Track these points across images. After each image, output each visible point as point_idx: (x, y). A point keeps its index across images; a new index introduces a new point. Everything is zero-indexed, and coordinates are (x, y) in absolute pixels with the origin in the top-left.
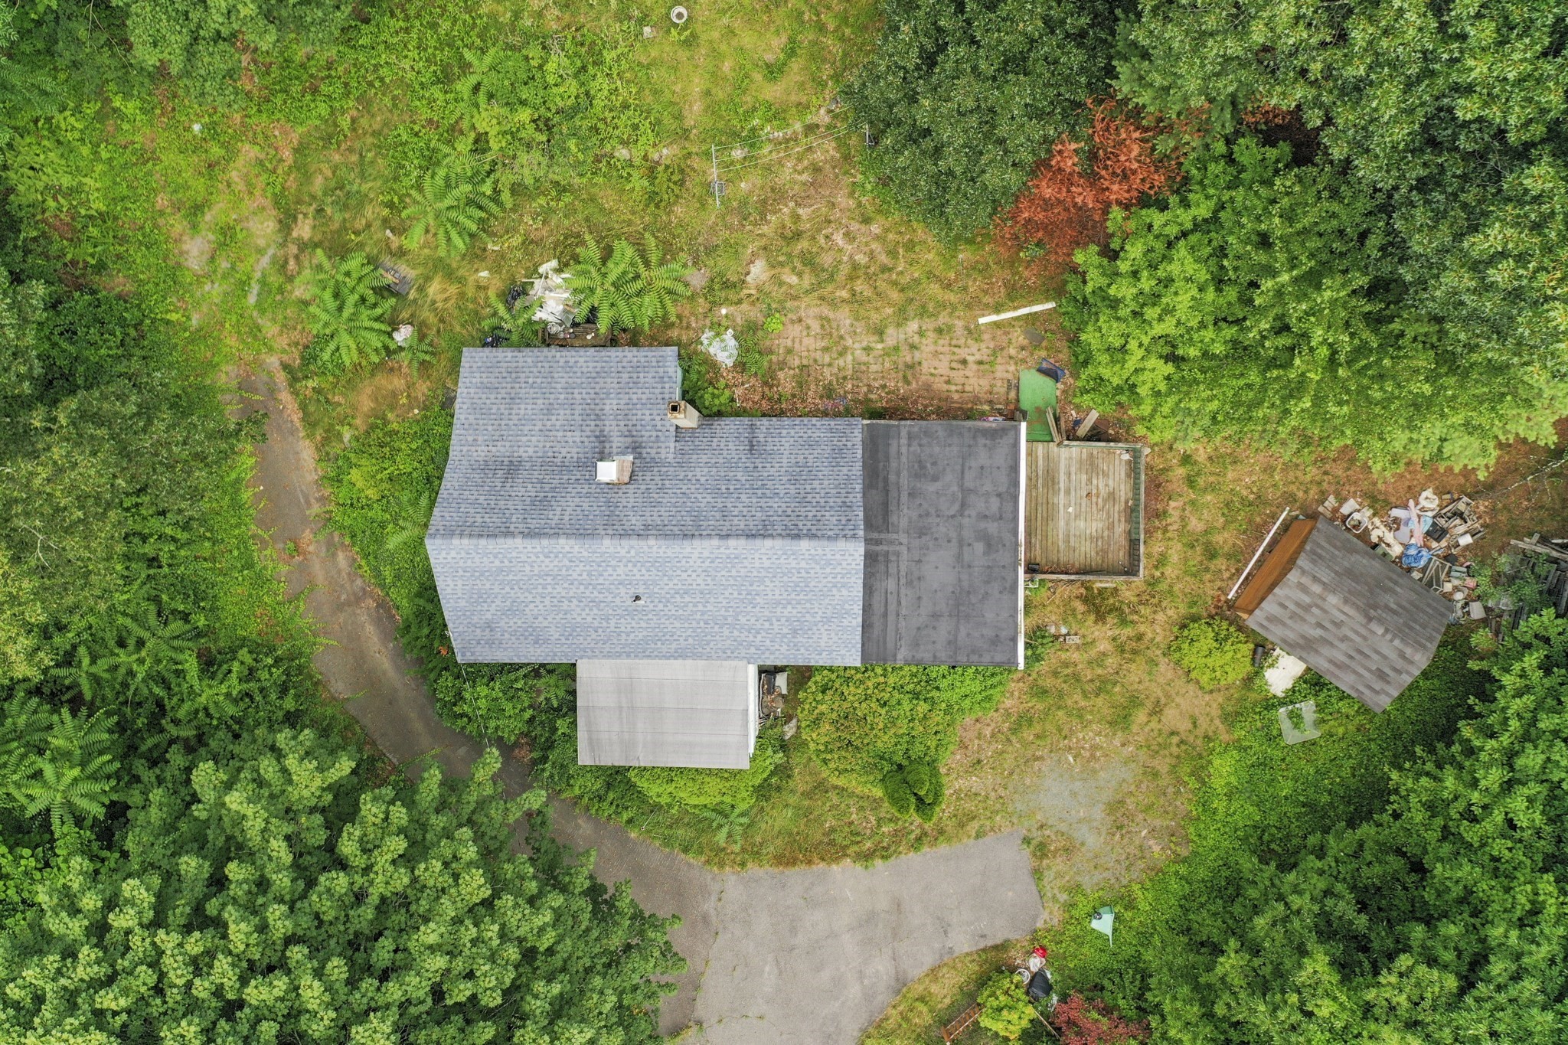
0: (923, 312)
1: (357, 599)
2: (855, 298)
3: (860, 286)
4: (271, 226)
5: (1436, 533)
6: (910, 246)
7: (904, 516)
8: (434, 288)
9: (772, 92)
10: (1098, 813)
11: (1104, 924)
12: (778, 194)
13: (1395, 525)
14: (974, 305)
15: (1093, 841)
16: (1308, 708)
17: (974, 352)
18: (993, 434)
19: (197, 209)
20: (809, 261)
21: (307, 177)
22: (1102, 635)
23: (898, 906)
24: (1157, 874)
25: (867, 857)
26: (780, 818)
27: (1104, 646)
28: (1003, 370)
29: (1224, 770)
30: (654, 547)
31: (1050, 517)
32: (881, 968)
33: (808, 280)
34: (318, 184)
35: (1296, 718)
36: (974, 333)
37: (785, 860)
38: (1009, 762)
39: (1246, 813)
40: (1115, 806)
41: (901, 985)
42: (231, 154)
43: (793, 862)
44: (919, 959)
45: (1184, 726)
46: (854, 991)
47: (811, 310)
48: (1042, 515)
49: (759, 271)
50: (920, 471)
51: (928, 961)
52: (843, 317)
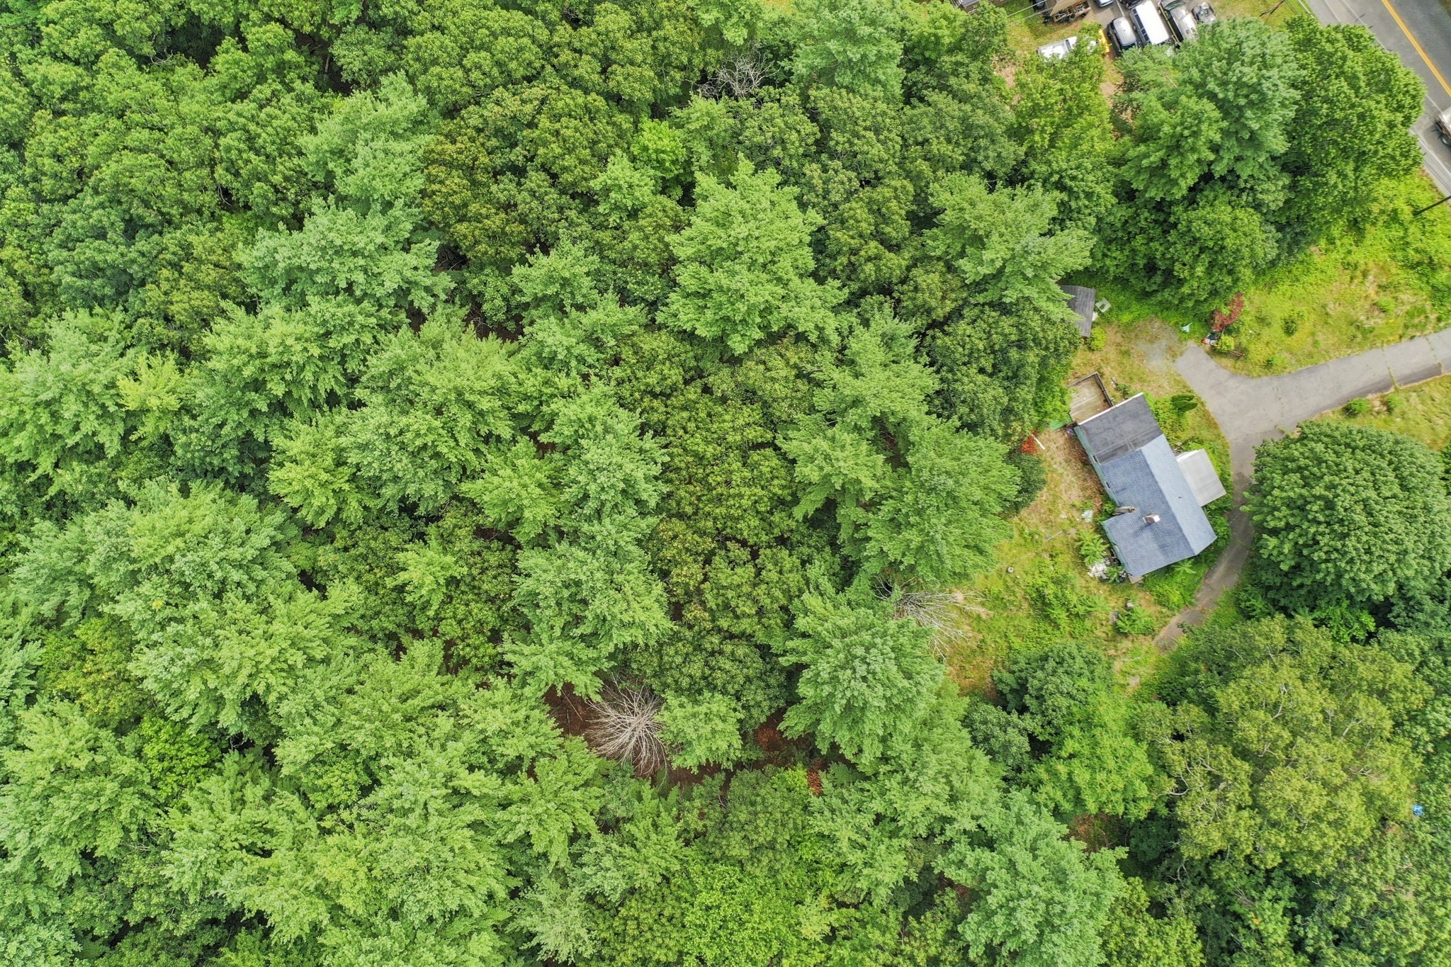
0: (1050, 465)
2: (1057, 486)
3: (1052, 486)
4: (1116, 663)
7: (1120, 442)
8: (1113, 603)
10: (1155, 345)
11: (1187, 328)
12: (1041, 520)
15: (1164, 343)
17: (1053, 447)
20: (1054, 503)
22: (1107, 371)
23: (1211, 387)
24: (1164, 320)
25: (1203, 404)
26: (1205, 434)
27: (1109, 369)
28: (1054, 436)
29: (1126, 318)
32: (1232, 383)
33: (1058, 501)
35: (1102, 307)
36: (1048, 449)
37: (1215, 426)
39: (1135, 307)
40: (1151, 342)
41: (1234, 375)
43: (1215, 423)
44: (1223, 374)
45: (1119, 335)
47: (1065, 497)
49: (1064, 515)
50: (1106, 444)
51: (1223, 371)
52: (1062, 486)
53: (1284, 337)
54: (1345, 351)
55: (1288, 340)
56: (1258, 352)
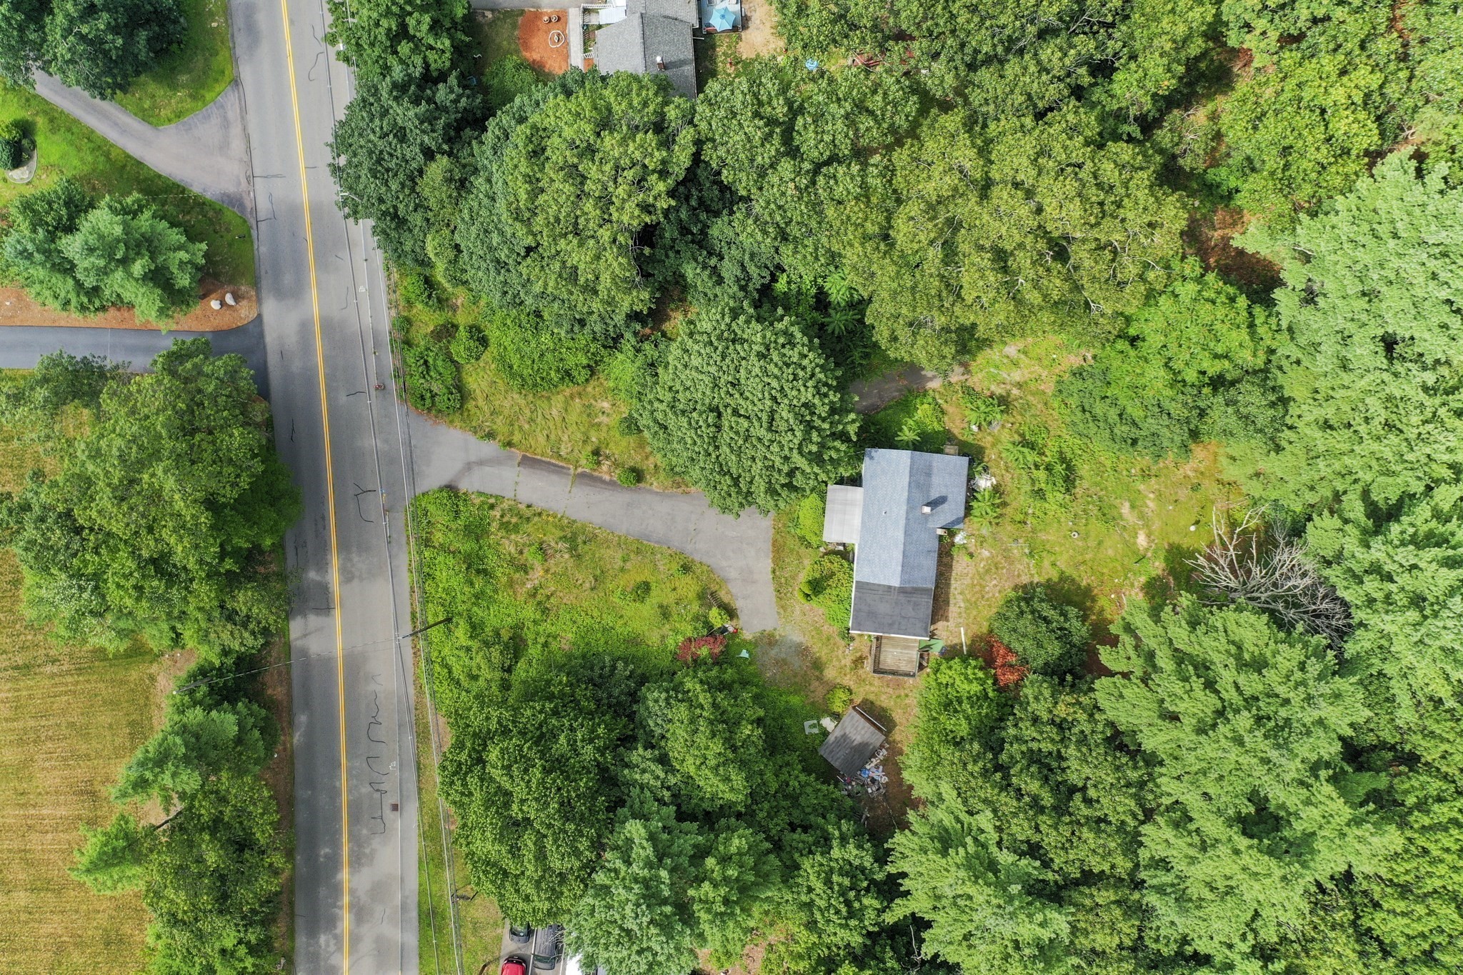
0: (967, 608)
1: (881, 398)
2: (973, 585)
3: (978, 588)
4: (1018, 379)
5: (873, 781)
6: (990, 606)
7: (903, 599)
8: (989, 438)
9: (1046, 563)
10: (783, 656)
11: (744, 654)
12: (1012, 563)
13: (877, 767)
14: (967, 627)
15: (772, 653)
16: (816, 731)
18: (926, 629)
19: (1025, 353)
20: (988, 571)
21: (1033, 394)
22: (847, 662)
23: (754, 582)
24: (760, 674)
25: (774, 572)
26: (792, 543)
27: (843, 662)
28: (947, 633)
29: (795, 700)
30: (902, 522)
31: (894, 646)
32: (733, 574)
33: (981, 570)
34: (1030, 398)
35: (813, 726)
37: (775, 542)
38: (804, 626)
39: (782, 704)
40: (784, 662)
41: (726, 581)
42: (1044, 367)
43: (774, 545)
44: (736, 587)
45: (812, 688)
46: (724, 564)
47: (972, 570)
48: (896, 643)
49: (986, 553)
50: (916, 605)
51: (733, 591)
52: (968, 581)
53: (653, 586)
54: (601, 535)
55: (651, 579)
56: (688, 587)
